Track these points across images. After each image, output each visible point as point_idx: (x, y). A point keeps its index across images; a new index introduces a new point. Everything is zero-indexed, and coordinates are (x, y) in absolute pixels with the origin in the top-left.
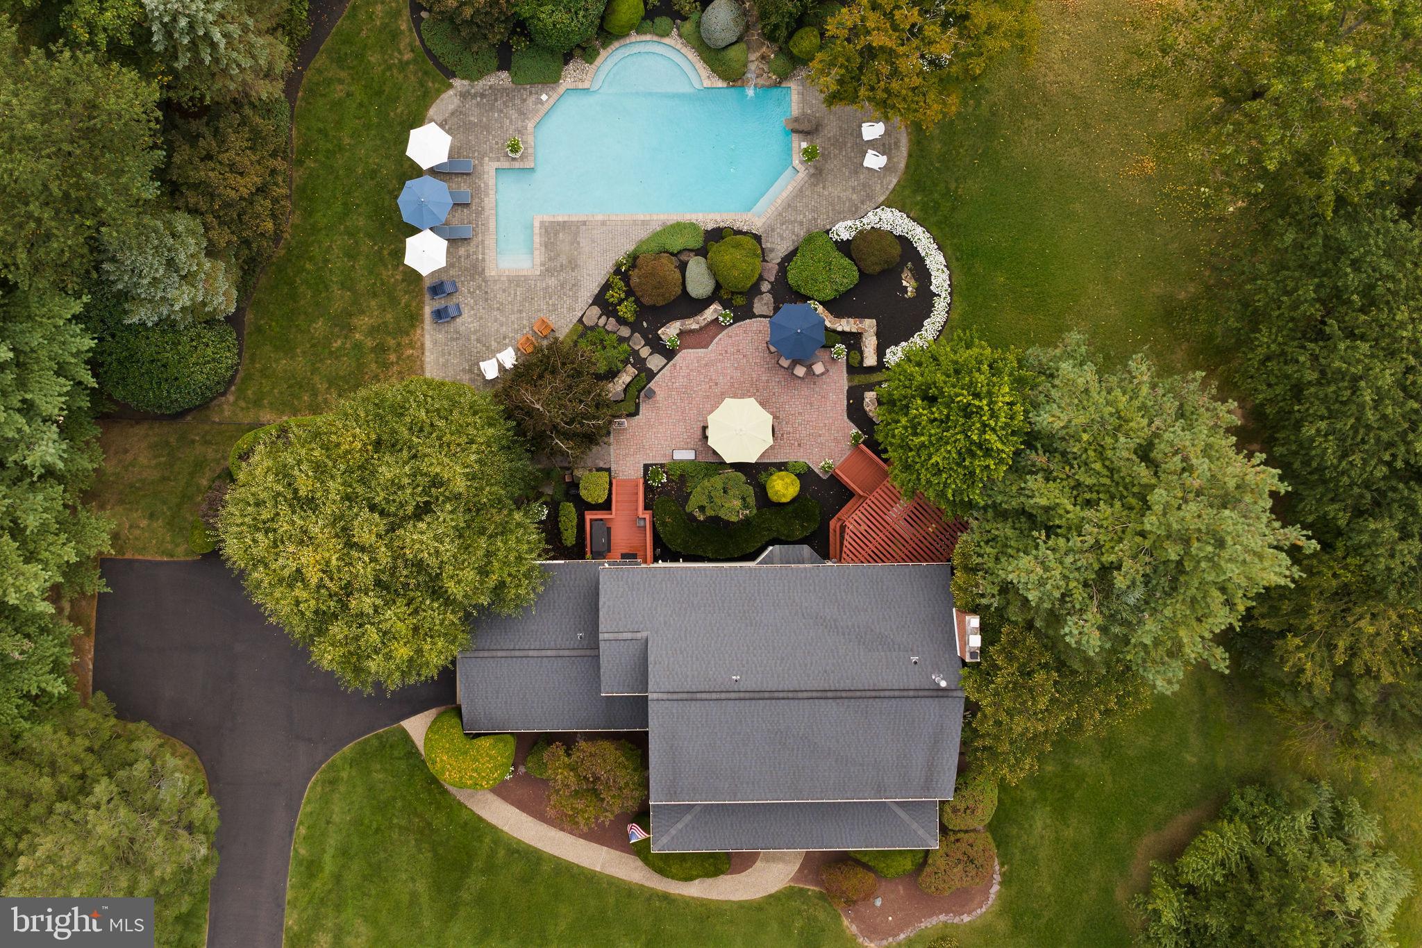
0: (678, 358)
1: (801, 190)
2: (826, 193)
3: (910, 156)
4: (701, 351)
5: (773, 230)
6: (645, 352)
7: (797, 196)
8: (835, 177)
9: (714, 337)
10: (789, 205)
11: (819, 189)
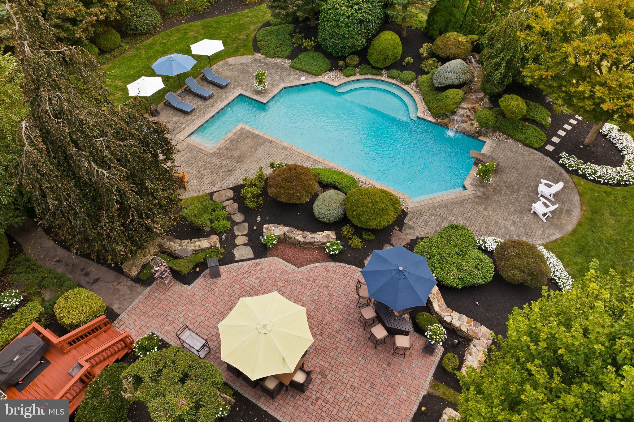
0: (265, 261)
1: (462, 202)
2: (486, 213)
3: (579, 224)
4: (290, 267)
5: (421, 215)
6: (241, 240)
7: (457, 203)
8: (500, 207)
9: (312, 262)
10: (446, 206)
11: (481, 208)
